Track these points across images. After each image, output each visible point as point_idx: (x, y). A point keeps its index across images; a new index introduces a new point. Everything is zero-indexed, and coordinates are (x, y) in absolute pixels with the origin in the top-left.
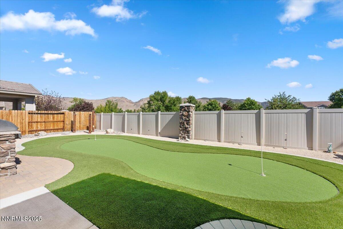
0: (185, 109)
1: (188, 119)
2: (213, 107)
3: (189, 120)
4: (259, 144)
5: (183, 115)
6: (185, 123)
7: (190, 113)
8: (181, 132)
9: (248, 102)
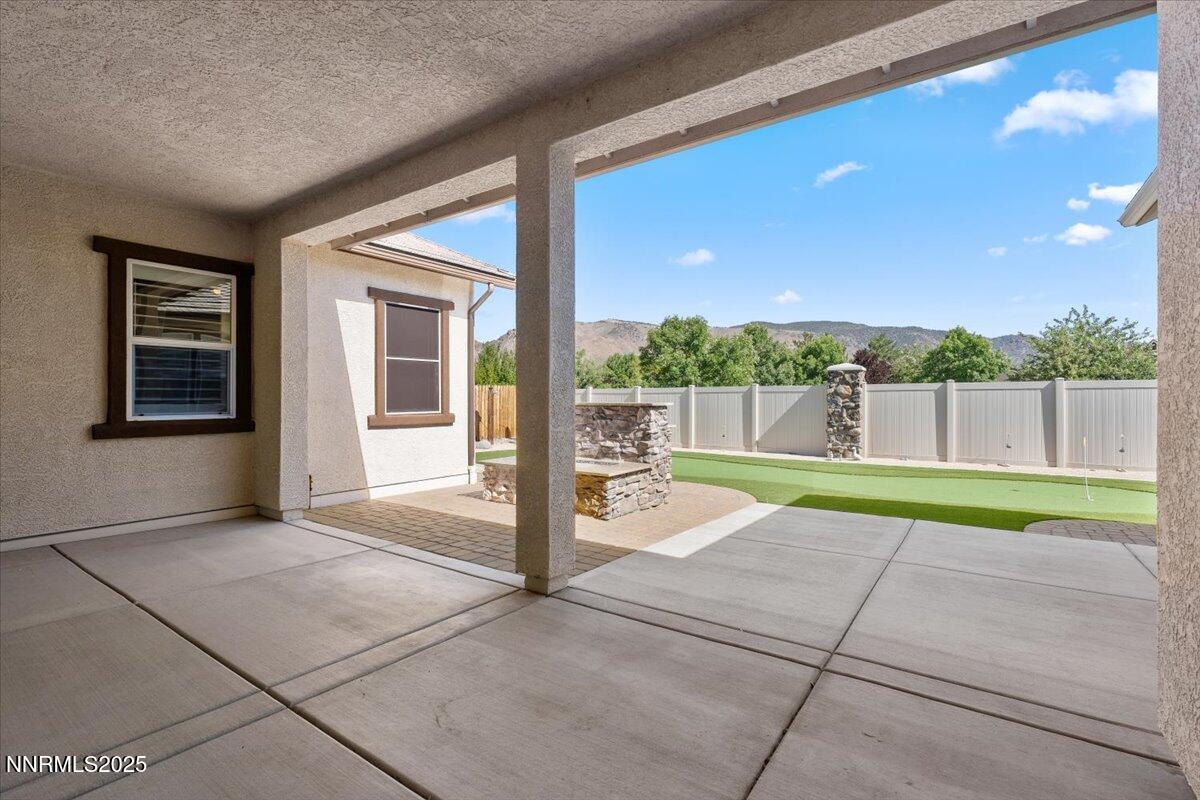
0: (844, 378)
1: (853, 405)
2: (824, 362)
3: (858, 406)
4: (1054, 465)
5: (836, 393)
6: (845, 415)
7: (859, 388)
8: (833, 438)
9: (958, 342)
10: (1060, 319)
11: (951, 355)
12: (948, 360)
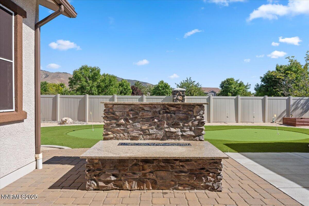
0: (180, 93)
4: (237, 122)
5: (177, 99)
9: (162, 85)
10: (184, 80)
11: (160, 88)
12: (160, 90)
